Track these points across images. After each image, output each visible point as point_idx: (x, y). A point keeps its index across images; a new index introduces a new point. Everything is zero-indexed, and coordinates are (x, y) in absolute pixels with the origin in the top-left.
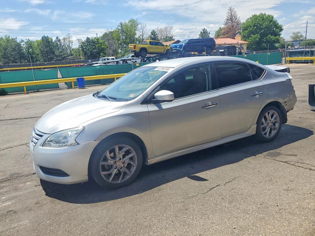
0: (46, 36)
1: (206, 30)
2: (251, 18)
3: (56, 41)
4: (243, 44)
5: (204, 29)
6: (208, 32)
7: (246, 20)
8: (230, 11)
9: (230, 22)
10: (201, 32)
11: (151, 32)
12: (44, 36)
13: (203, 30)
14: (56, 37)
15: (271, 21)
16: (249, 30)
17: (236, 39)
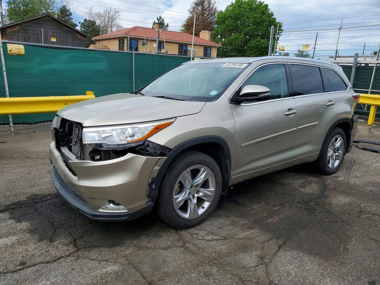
1: (163, 21)
2: (233, 5)
4: (211, 47)
5: (160, 18)
6: (166, 24)
7: (226, 8)
9: (199, 8)
10: (154, 23)
13: (158, 20)
15: (263, 13)
16: (226, 23)
17: (200, 37)
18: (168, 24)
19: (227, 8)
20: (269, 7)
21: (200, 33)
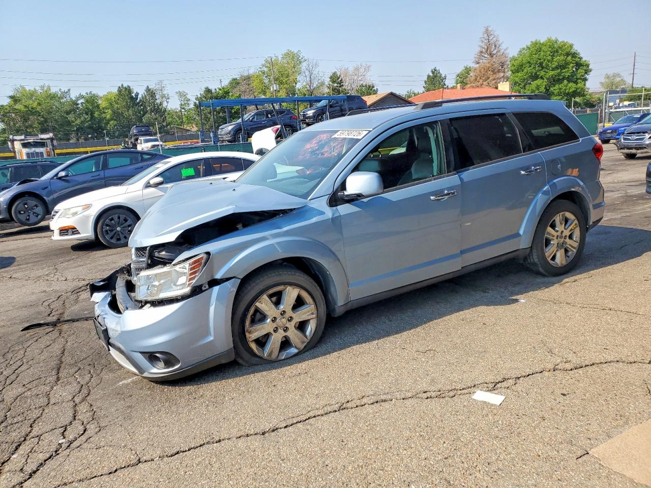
0: (125, 85)
1: (439, 73)
2: (528, 48)
3: (145, 96)
5: (435, 70)
6: (443, 76)
8: (486, 35)
9: (486, 56)
10: (429, 76)
11: (331, 78)
12: (122, 85)
13: (433, 73)
14: (145, 88)
15: (568, 54)
16: (525, 70)
17: (500, 88)
18: (445, 76)
19: (520, 51)
20: (574, 47)
21: (499, 84)
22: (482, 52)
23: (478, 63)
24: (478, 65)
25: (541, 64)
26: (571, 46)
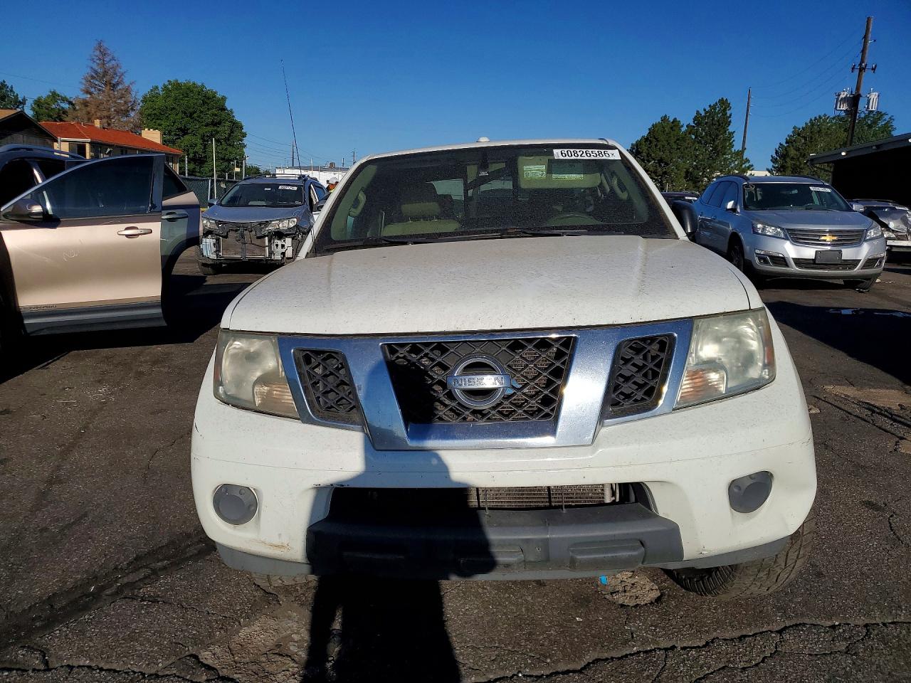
1: (11, 91)
2: (165, 87)
8: (97, 53)
15: (222, 109)
17: (145, 137)
18: (24, 100)
19: (153, 91)
20: (226, 101)
21: (142, 131)
22: (93, 77)
23: (88, 92)
24: (89, 96)
25: (191, 114)
26: (224, 99)
